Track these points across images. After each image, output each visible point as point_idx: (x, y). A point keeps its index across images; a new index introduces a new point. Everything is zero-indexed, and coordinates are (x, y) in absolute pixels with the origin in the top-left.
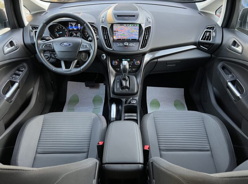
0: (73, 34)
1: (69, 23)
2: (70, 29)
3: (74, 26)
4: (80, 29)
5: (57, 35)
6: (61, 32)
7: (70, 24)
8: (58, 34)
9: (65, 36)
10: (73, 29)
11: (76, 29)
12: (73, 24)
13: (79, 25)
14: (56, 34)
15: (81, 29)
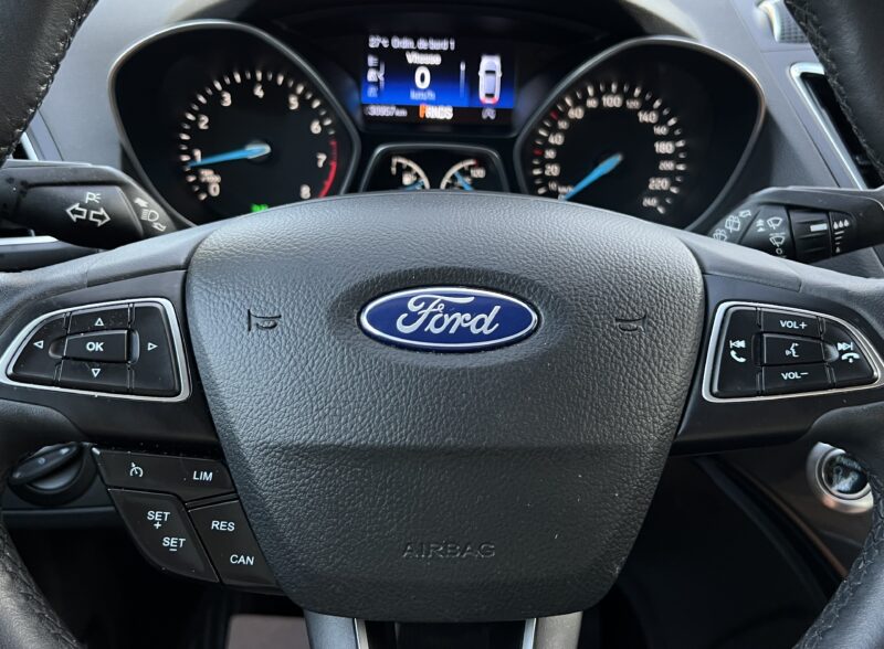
0: (402, 170)
1: (374, 42)
2: (375, 111)
3: (422, 78)
4: (489, 114)
5: (208, 176)
6: (257, 150)
7: (379, 52)
8: (216, 168)
9: (297, 198)
10: (413, 109)
11: (444, 113)
12: (412, 58)
13: (491, 63)
14: (196, 171)
15: (503, 113)
